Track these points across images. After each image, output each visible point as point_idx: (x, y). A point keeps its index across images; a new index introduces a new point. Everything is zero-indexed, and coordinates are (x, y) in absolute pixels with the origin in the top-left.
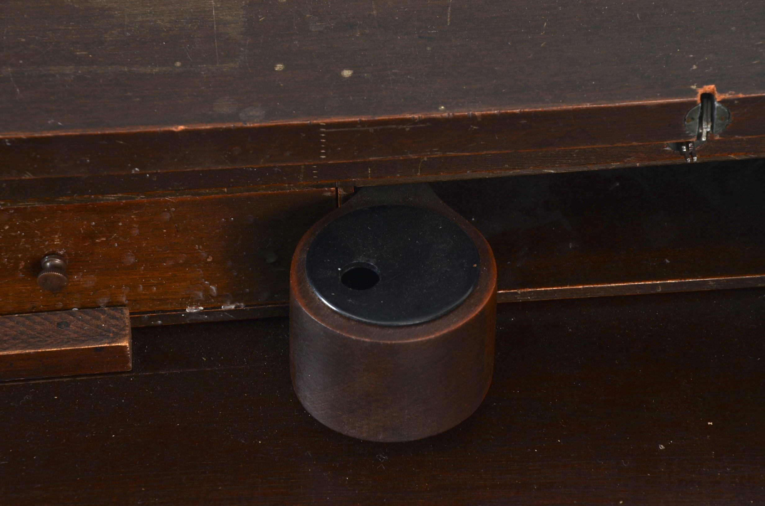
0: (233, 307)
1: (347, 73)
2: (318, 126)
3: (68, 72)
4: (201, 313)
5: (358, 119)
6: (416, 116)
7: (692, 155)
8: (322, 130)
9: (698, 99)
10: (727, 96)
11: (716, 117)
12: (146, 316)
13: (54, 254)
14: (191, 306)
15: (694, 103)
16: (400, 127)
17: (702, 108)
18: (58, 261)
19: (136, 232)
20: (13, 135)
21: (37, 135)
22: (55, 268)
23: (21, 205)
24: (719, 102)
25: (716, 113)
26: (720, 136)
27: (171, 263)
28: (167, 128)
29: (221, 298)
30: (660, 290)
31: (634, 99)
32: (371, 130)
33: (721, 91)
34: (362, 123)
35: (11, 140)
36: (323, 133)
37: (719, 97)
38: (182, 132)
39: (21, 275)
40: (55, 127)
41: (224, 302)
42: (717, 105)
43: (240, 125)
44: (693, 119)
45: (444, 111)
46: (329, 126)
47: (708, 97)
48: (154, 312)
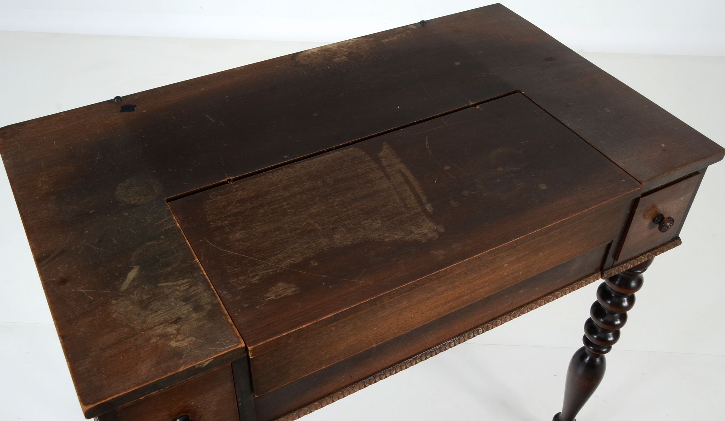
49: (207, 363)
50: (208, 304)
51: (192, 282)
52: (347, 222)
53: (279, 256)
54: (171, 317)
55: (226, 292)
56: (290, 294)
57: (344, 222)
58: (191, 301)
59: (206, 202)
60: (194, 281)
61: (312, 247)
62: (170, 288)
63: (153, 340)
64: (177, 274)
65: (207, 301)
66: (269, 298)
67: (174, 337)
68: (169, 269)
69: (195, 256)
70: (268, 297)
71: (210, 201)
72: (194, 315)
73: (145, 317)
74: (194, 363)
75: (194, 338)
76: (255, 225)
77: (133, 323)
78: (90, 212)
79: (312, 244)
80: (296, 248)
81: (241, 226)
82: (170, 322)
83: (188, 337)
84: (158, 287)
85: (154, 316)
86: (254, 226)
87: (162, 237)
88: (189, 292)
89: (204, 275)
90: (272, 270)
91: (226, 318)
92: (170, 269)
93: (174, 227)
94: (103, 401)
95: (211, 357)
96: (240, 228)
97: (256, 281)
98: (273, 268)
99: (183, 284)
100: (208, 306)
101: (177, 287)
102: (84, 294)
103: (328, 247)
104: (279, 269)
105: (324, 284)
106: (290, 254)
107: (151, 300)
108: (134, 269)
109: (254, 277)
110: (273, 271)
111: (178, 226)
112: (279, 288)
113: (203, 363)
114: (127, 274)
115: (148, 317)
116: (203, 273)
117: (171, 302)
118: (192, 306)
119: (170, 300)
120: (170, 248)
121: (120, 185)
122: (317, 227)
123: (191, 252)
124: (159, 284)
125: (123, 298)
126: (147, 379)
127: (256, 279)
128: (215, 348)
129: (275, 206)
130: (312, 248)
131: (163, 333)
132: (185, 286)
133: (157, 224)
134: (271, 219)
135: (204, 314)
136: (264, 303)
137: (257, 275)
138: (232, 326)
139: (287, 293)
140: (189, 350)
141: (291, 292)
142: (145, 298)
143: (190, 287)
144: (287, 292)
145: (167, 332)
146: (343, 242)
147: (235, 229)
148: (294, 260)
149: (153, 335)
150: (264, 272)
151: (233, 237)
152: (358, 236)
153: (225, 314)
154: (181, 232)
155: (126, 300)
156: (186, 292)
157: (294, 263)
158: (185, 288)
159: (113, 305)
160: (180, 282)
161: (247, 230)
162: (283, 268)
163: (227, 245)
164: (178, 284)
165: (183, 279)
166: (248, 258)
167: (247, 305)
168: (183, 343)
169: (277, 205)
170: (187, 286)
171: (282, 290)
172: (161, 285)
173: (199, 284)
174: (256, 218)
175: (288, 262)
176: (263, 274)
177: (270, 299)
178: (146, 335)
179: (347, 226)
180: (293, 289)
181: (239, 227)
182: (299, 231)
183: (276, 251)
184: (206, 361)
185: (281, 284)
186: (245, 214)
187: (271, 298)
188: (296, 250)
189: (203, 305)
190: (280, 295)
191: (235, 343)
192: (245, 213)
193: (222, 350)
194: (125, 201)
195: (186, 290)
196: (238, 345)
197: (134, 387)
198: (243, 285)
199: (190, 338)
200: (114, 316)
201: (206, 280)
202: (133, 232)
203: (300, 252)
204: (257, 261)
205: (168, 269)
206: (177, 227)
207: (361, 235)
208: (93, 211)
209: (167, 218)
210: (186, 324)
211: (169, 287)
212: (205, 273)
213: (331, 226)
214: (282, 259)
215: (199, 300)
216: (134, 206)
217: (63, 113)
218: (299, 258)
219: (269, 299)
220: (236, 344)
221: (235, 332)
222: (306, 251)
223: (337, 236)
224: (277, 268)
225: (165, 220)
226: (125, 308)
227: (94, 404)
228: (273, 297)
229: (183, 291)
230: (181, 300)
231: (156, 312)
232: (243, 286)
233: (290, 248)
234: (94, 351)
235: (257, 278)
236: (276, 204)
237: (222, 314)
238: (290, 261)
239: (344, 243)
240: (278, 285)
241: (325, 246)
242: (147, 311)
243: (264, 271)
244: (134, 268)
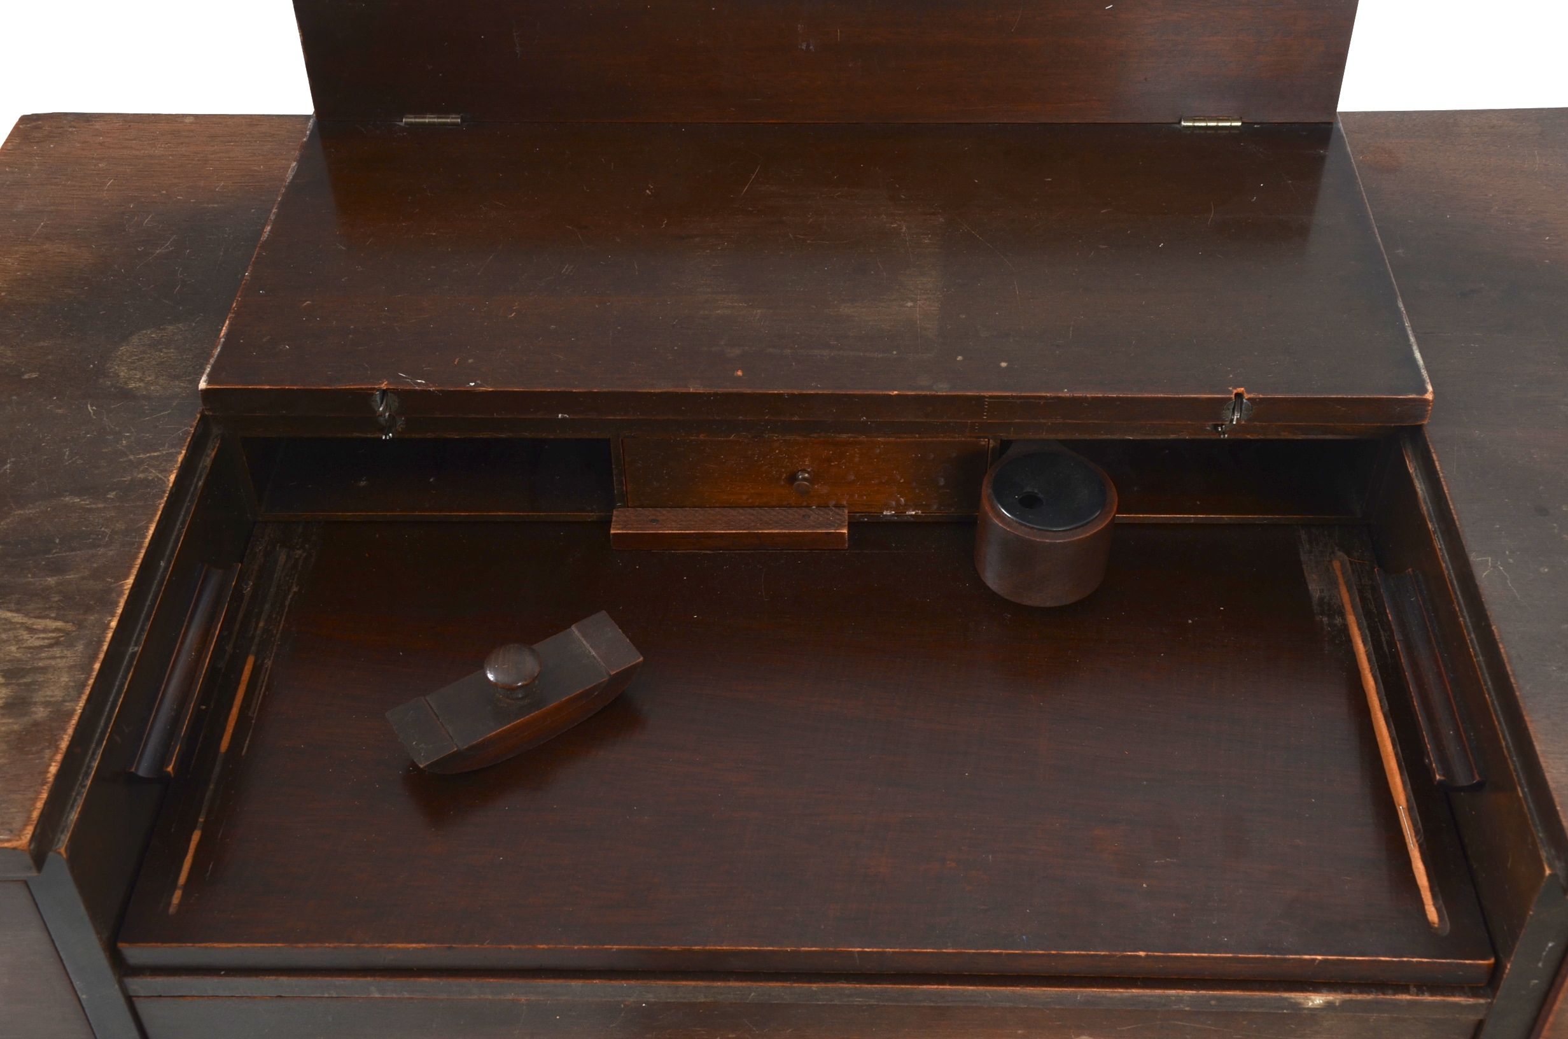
0: (914, 513)
1: (1004, 364)
2: (984, 397)
3: (825, 354)
4: (893, 515)
5: (1010, 394)
6: (1048, 395)
7: (1224, 433)
8: (987, 400)
9: (1233, 396)
10: (1252, 396)
11: (1243, 409)
12: (858, 514)
13: (804, 471)
14: (887, 510)
15: (1230, 399)
16: (1037, 401)
17: (1235, 402)
18: (806, 475)
19: (857, 459)
20: (789, 391)
21: (804, 392)
22: (804, 479)
23: (787, 438)
24: (1247, 399)
25: (1243, 406)
26: (1245, 422)
27: (877, 481)
28: (886, 393)
29: (907, 507)
30: (1192, 521)
31: (1192, 394)
32: (1018, 401)
33: (1248, 392)
34: (1012, 397)
35: (788, 394)
36: (987, 401)
37: (1246, 396)
38: (896, 395)
39: (782, 483)
40: (816, 388)
41: (908, 510)
42: (1245, 401)
43: (933, 393)
44: (1229, 409)
45: (1067, 392)
46: (991, 397)
47: (1239, 396)
48: (862, 513)
50: (46, 704)
51: (68, 633)
58: (22, 681)
60: (74, 634)
64: (56, 599)
68: (51, 581)
69: (135, 571)
78: (26, 377)
87: (111, 495)
88: (37, 657)
89: (107, 626)
91: (51, 759)
93: (161, 479)
99: (44, 631)
100: (42, 709)
111: (168, 480)
116: (110, 621)
118: (12, 694)
120: (103, 529)
121: (145, 331)
123: (136, 558)
132: (43, 639)
133: (132, 457)
135: (16, 727)
138: (44, 783)
143: (51, 646)
153: (57, 748)
156: (31, 653)
158: (37, 643)
164: (35, 627)
173: (75, 646)
189: (35, 703)
191: (8, 832)
194: (119, 376)
201: (100, 643)
202: (66, 458)
206: (164, 482)
208: (34, 375)
209: (164, 452)
211: (8, 626)
212: (114, 624)
215: (37, 687)
216: (126, 394)
217: (192, 118)
220: (6, 837)
225: (155, 454)
229: (30, 648)
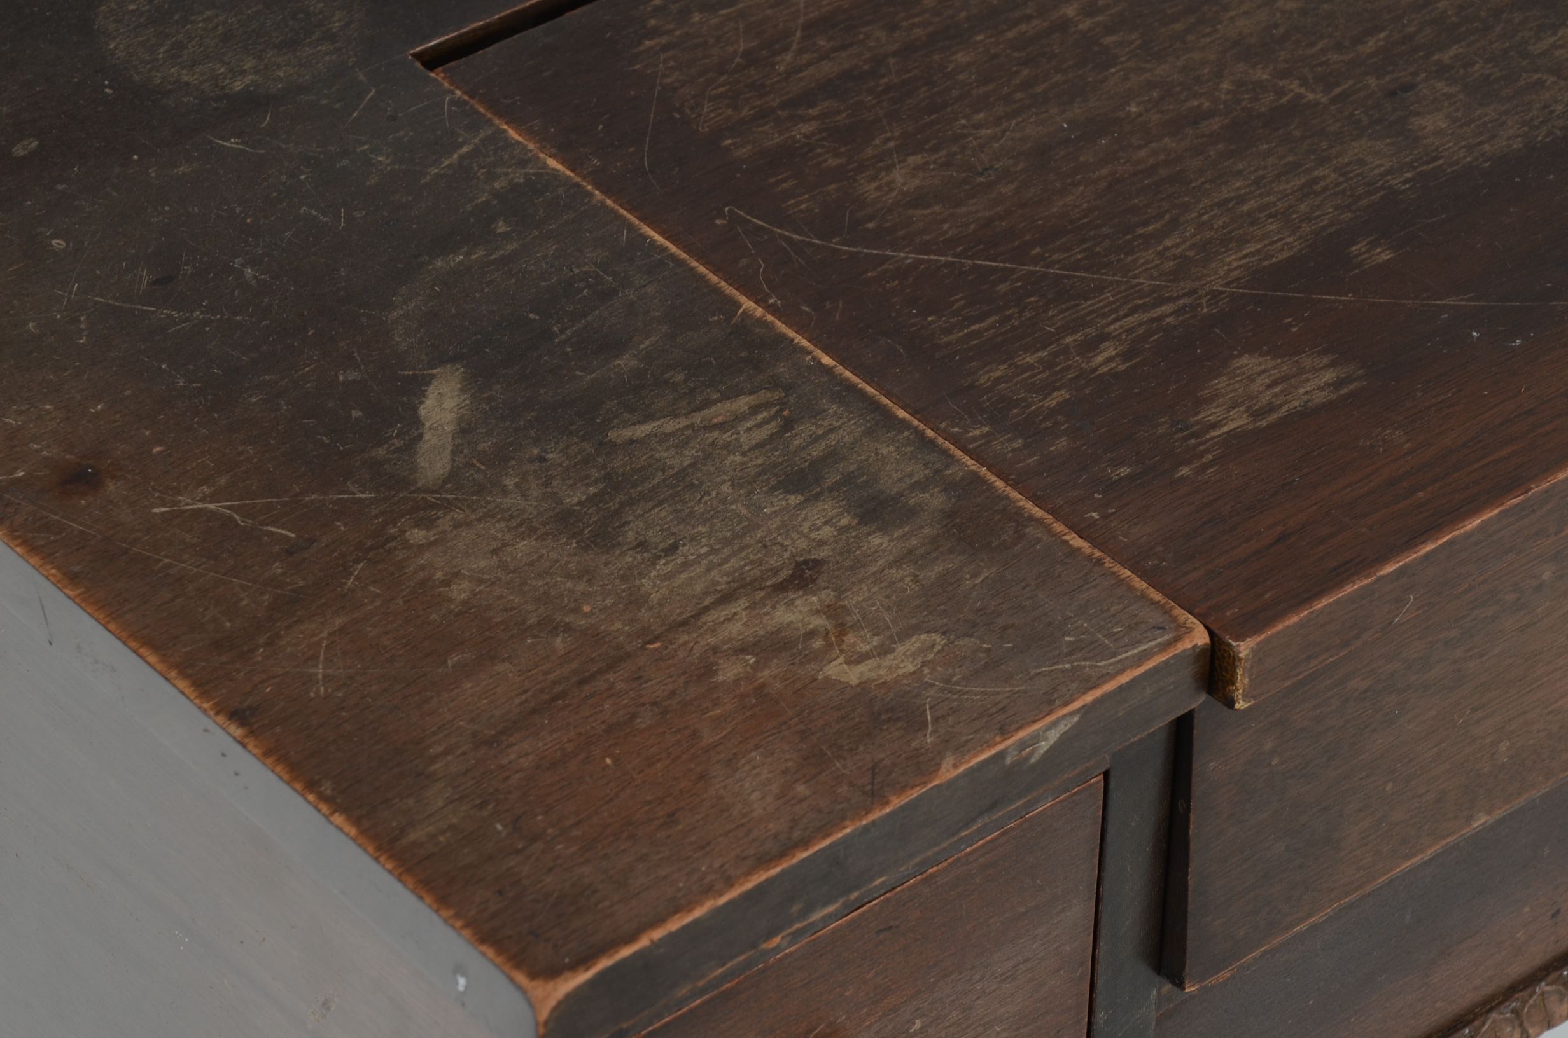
49: (1054, 736)
51: (782, 404)
52: (1453, 51)
53: (1168, 242)
54: (760, 562)
55: (986, 429)
56: (1320, 397)
57: (1436, 57)
58: (827, 482)
59: (642, 48)
60: (792, 400)
61: (1322, 184)
62: (684, 444)
63: (729, 671)
65: (911, 476)
66: (1222, 426)
67: (829, 646)
70: (1215, 426)
71: (664, 40)
72: (876, 540)
73: (624, 578)
74: (998, 739)
75: (937, 637)
76: (963, 121)
77: (577, 610)
79: (1316, 173)
80: (1241, 200)
81: (897, 134)
82: (769, 583)
83: (904, 636)
84: (614, 445)
85: (670, 567)
86: (964, 126)
90: (1167, 308)
92: (633, 363)
94: (626, 952)
95: (1072, 701)
96: (892, 144)
97: (1113, 365)
98: (1171, 300)
99: (739, 418)
101: (716, 434)
102: (231, 518)
103: (1409, 175)
104: (1204, 301)
105: (1475, 334)
106: (1223, 227)
107: (613, 506)
108: (435, 383)
109: (1090, 346)
110: (1176, 313)
112: (1253, 381)
113: (1035, 738)
114: (415, 409)
115: (641, 575)
116: (816, 360)
117: (724, 501)
119: (714, 494)
122: (1300, 96)
124: (612, 435)
125: (458, 515)
126: (797, 834)
127: (1106, 355)
128: (1067, 666)
129: (1024, 27)
130: (1325, 189)
131: (762, 633)
134: (1039, 89)
136: (1207, 451)
137: (1103, 337)
139: (1305, 398)
140: (942, 690)
141: (1321, 389)
142: (575, 500)
144: (1302, 391)
145: (779, 631)
146: (1480, 143)
147: (869, 152)
148: (1258, 251)
149: (715, 650)
150: (1130, 319)
151: (878, 188)
152: (1545, 107)
154: (591, 195)
155: (479, 520)
157: (1266, 263)
158: (762, 433)
159: (422, 548)
160: (721, 411)
161: (935, 149)
162: (1222, 293)
163: (870, 225)
165: (726, 397)
166: (1014, 269)
167: (1124, 471)
168: (888, 661)
169: (1035, 22)
170: (766, 422)
171: (1269, 387)
172: (627, 433)
173: (825, 411)
174: (955, 93)
175: (1235, 264)
176: (1130, 331)
177: (1228, 432)
178: (681, 654)
179: (1462, 71)
180: (1329, 376)
181: (888, 140)
182: (1215, 124)
183: (1145, 223)
184: (1049, 728)
185: (1247, 362)
186: (886, 80)
187: (1232, 425)
188: (1246, 208)
190: (1270, 408)
192: (883, 76)
193: (1111, 669)
195: (772, 437)
196: (1177, 639)
197: (749, 873)
198: (1059, 389)
199: (914, 639)
200: (460, 592)
203: (1270, 216)
204: (1067, 277)
205: (618, 362)
207: (1556, 102)
209: (477, 142)
210: (861, 581)
212: (827, 360)
213: (1372, 82)
214: (1191, 253)
218: (1280, 240)
219: (1225, 429)
221: (1131, 588)
222: (1303, 207)
223: (1431, 123)
224: (1189, 294)
225: (465, 149)
226: (494, 552)
227: (587, 969)
228: (1238, 421)
230: (774, 489)
231: (673, 549)
232: (1055, 394)
233: (1206, 202)
234: (446, 753)
235: (1109, 350)
236: (1028, 18)
237: (1020, 519)
238: (1240, 259)
239: (1487, 147)
240: (1239, 368)
241: (1389, 172)
242: (623, 554)
243: (1126, 316)
244: (433, 376)
